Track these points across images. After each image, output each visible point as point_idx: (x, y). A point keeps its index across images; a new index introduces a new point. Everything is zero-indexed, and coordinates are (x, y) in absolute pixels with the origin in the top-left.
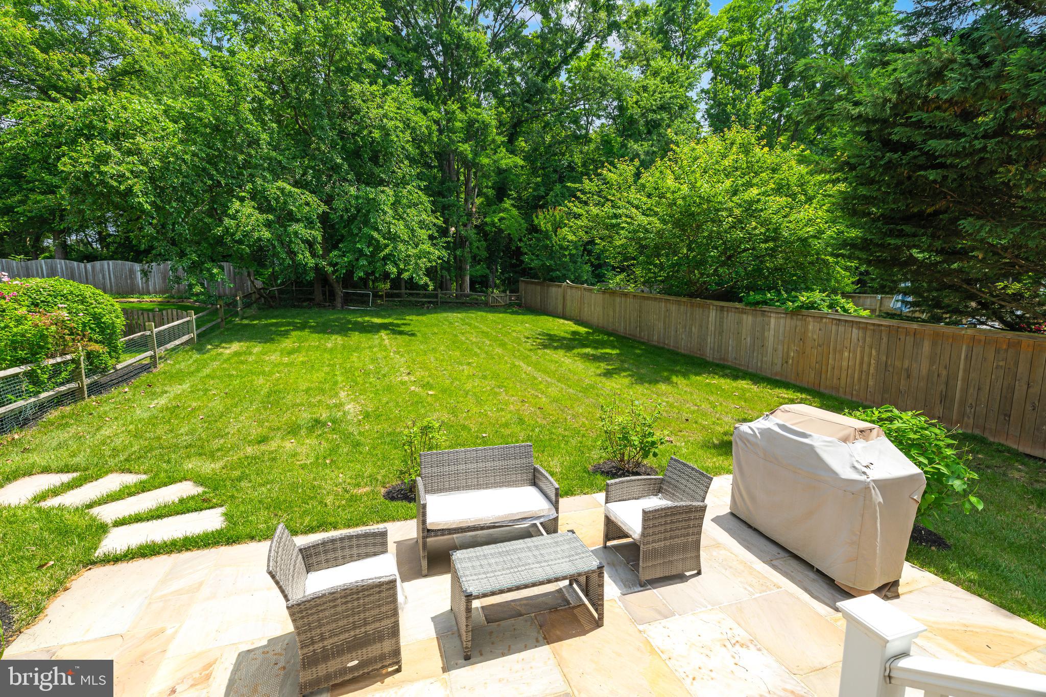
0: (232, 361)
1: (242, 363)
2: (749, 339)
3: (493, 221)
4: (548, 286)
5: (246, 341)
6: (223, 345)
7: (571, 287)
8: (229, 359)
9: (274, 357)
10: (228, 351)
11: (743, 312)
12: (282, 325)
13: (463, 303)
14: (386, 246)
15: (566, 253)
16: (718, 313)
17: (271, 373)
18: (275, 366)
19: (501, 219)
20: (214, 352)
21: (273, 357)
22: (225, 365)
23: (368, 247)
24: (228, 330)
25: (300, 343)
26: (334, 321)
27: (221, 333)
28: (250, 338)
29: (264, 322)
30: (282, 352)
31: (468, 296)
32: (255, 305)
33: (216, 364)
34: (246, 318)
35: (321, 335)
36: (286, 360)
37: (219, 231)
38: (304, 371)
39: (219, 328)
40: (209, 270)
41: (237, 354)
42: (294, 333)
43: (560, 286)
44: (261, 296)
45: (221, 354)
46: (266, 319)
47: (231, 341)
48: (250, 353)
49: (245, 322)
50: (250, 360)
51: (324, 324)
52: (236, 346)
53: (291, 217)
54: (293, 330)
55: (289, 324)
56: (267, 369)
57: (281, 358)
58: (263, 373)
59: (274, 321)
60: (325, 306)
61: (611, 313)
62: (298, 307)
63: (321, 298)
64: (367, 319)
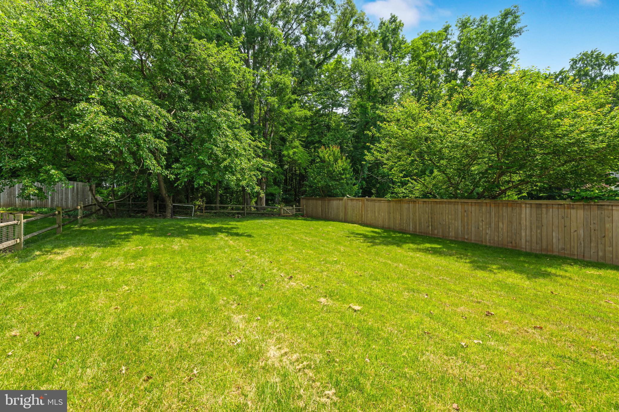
0: (63, 269)
1: (76, 271)
2: (581, 232)
3: (289, 154)
4: (330, 200)
5: (83, 245)
6: (56, 250)
7: (352, 200)
8: (58, 268)
9: (118, 263)
10: (59, 258)
11: (569, 207)
12: (121, 230)
13: (263, 214)
14: (225, 159)
15: (343, 177)
16: (534, 210)
17: (115, 285)
18: (121, 274)
19: (294, 153)
20: (40, 260)
21: (116, 263)
22: (52, 276)
23: (209, 159)
24: (64, 235)
25: (144, 246)
26: (170, 226)
27: (57, 239)
28: (88, 243)
29: (102, 228)
30: (125, 255)
31: (264, 209)
32: (94, 215)
33: (37, 276)
34: (85, 225)
35: (163, 238)
36: (132, 265)
37: (63, 134)
38: (159, 280)
39: (55, 234)
40: (47, 172)
41: (70, 260)
42: (135, 237)
43: (342, 200)
44: (102, 208)
45: (50, 261)
46: (105, 225)
47: (66, 246)
48: (88, 259)
49: (83, 228)
50: (87, 267)
51: (161, 229)
52: (70, 252)
53: (140, 129)
54: (133, 234)
55: (128, 229)
56: (109, 280)
57: (126, 263)
58: (105, 286)
59: (112, 227)
60: (156, 217)
61: (398, 217)
62: (134, 217)
63: (153, 210)
64: (197, 224)
